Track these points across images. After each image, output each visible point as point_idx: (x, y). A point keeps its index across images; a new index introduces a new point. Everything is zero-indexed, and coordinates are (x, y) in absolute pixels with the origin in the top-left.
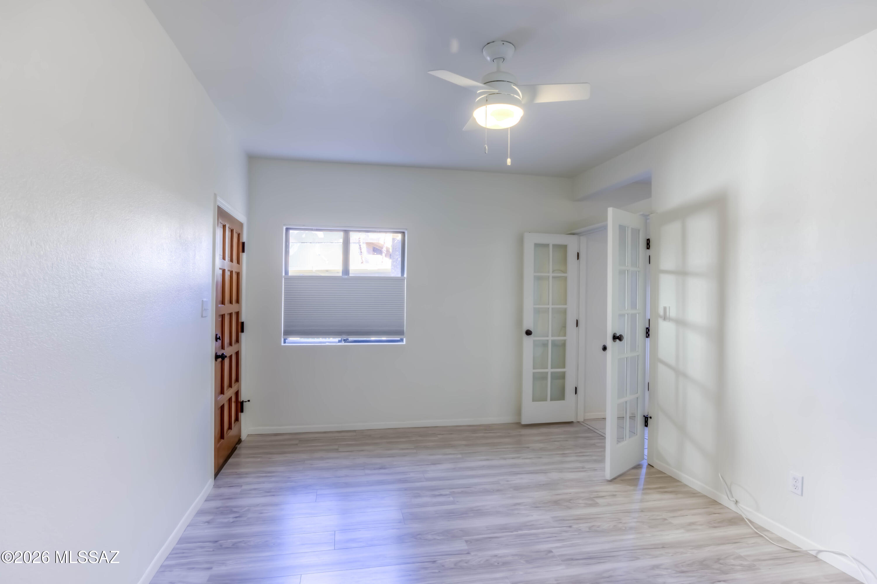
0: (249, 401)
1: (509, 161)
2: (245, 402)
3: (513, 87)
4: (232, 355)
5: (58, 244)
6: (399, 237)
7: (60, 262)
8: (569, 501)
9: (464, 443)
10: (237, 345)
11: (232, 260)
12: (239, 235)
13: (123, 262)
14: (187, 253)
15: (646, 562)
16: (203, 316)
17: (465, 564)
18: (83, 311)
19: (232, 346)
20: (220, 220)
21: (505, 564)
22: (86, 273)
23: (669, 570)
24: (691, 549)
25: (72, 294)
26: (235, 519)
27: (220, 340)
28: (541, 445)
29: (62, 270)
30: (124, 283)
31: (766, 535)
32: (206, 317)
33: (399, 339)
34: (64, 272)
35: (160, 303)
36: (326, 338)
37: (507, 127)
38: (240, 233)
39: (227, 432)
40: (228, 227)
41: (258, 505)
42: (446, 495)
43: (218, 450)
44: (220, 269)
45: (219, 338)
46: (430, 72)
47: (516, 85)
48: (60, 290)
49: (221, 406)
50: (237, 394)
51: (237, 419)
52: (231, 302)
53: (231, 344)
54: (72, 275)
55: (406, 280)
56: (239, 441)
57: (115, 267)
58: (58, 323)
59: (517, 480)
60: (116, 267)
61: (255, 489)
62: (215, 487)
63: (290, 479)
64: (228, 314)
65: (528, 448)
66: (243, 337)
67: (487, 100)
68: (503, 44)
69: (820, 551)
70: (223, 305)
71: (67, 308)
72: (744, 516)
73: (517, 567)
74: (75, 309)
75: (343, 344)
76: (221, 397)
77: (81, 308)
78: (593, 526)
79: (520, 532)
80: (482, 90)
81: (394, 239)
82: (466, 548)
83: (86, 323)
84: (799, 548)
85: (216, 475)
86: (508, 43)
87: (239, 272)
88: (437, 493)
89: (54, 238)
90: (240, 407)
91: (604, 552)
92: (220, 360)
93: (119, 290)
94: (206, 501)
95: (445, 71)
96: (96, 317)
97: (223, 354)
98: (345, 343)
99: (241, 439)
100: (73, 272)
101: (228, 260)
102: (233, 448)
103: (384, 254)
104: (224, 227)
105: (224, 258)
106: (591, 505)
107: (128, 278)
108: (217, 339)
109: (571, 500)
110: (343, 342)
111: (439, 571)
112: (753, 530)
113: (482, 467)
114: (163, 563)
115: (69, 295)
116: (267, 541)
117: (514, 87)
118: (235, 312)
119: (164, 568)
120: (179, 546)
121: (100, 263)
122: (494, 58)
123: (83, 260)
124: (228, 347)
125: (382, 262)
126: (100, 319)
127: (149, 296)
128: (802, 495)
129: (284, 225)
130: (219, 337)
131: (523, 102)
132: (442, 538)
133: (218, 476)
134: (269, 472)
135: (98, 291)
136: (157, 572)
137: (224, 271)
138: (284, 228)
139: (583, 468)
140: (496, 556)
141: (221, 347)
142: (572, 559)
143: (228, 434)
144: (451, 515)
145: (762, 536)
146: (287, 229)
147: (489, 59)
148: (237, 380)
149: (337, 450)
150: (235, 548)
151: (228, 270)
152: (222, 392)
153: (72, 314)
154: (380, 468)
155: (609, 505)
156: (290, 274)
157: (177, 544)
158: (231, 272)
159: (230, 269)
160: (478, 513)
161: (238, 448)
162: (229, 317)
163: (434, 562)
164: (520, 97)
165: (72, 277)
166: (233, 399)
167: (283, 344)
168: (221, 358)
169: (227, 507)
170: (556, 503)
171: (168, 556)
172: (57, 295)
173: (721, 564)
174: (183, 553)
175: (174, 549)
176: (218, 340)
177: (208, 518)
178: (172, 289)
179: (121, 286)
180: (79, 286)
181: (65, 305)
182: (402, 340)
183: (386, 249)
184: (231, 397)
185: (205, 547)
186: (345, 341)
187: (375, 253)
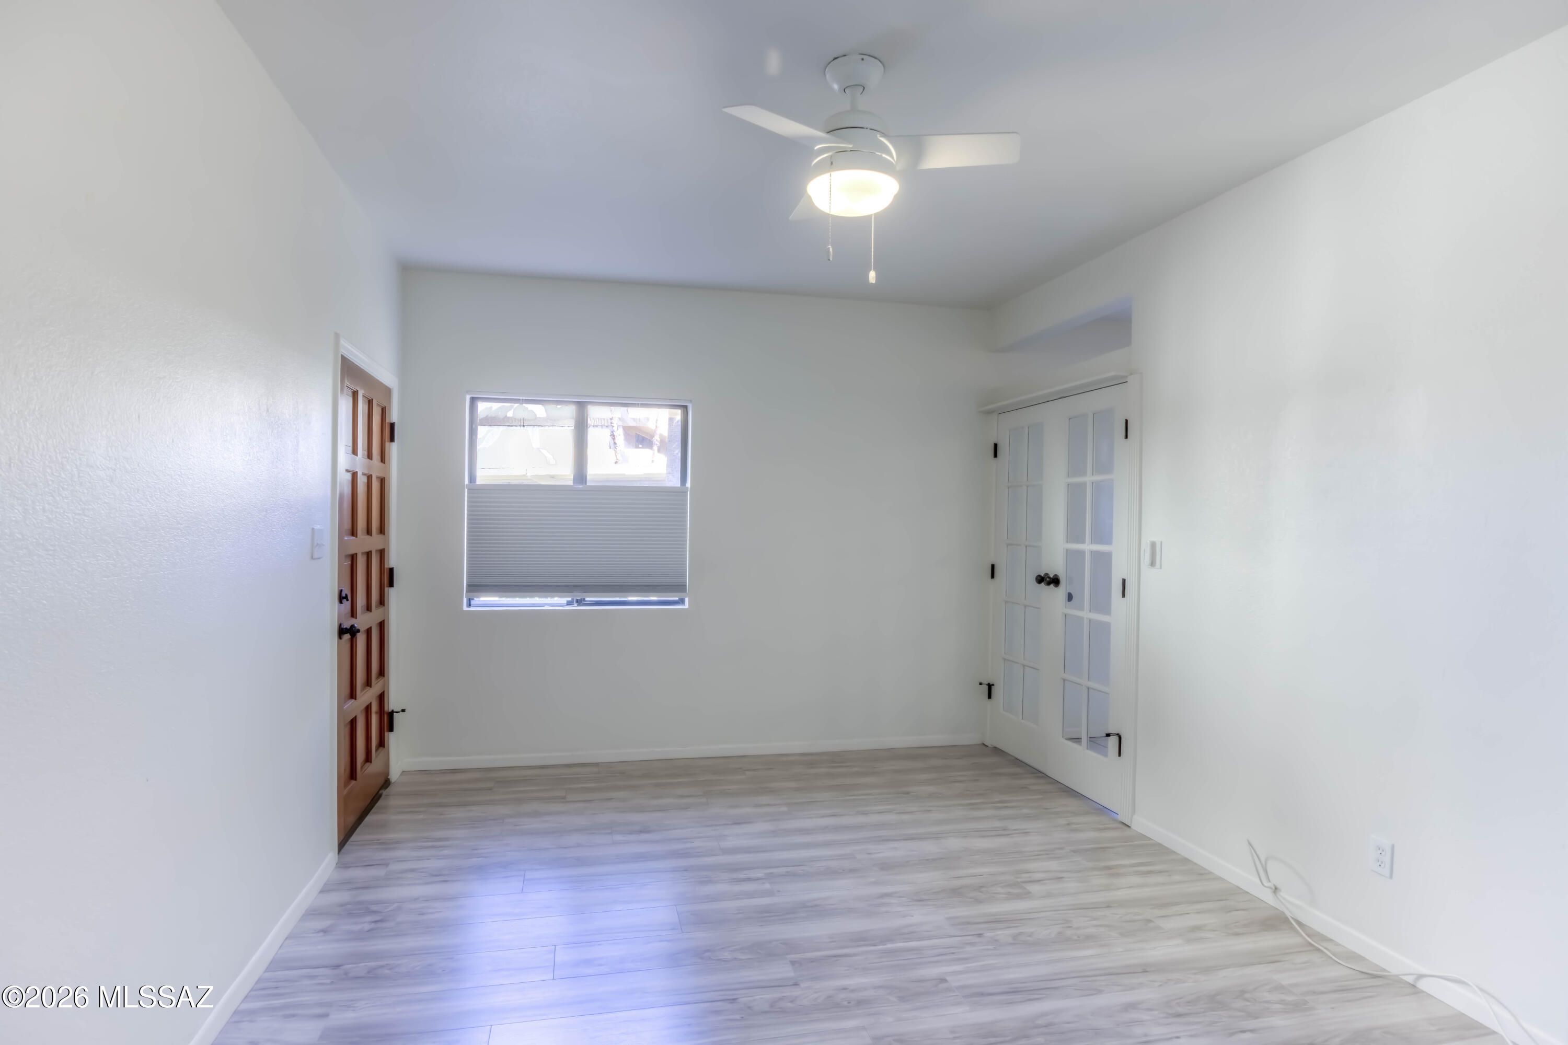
0: (403, 711)
1: (872, 276)
2: (397, 712)
3: (880, 138)
4: (371, 628)
5: (21, 421)
6: (678, 414)
7: (25, 454)
8: (979, 888)
9: (793, 784)
10: (381, 610)
11: (370, 456)
12: (383, 411)
13: (154, 457)
14: (281, 441)
15: (1111, 999)
16: (313, 557)
17: (790, 1005)
18: (74, 546)
19: (371, 611)
20: (347, 383)
21: (860, 1003)
22: (79, 477)
23: (1156, 1012)
24: (1195, 974)
25: (50, 516)
26: (373, 925)
27: (347, 600)
28: (931, 789)
29: (31, 471)
30: (156, 496)
31: (1326, 949)
32: (319, 558)
33: (677, 599)
34: (35, 474)
35: (229, 533)
36: (546, 597)
37: (870, 214)
38: (385, 407)
39: (362, 767)
40: (363, 396)
41: (416, 899)
42: (758, 879)
43: (344, 802)
44: (347, 471)
45: (346, 598)
46: (726, 110)
47: (884, 135)
48: (26, 507)
49: (350, 720)
50: (381, 698)
51: (382, 743)
52: (369, 532)
53: (368, 608)
54: (51, 478)
55: (689, 493)
56: (387, 783)
57: (138, 466)
58: (24, 569)
59: (886, 852)
60: (140, 465)
61: (412, 870)
62: (339, 868)
63: (476, 852)
64: (363, 553)
65: (908, 793)
66: (393, 594)
67: (832, 163)
68: (863, 59)
69: (1421, 977)
70: (354, 538)
71: (41, 542)
72: (1288, 914)
73: (883, 1008)
74: (57, 543)
75: (575, 607)
76: (350, 703)
77: (69, 541)
78: (1020, 934)
79: (889, 946)
80: (824, 144)
81: (671, 420)
82: (792, 974)
83: (79, 569)
84: (1384, 970)
85: (342, 845)
86: (870, 57)
87: (384, 478)
88: (741, 875)
89: (13, 409)
90: (388, 721)
91: (1038, 981)
92: (347, 637)
93: (148, 509)
94: (322, 892)
95: (753, 107)
96: (100, 558)
97: (352, 626)
98: (578, 605)
99: (389, 779)
100: (52, 474)
101: (363, 455)
102: (374, 796)
103: (655, 448)
104: (355, 394)
105: (355, 452)
106: (1019, 897)
107: (164, 486)
108: (341, 598)
109: (982, 887)
110: (576, 605)
111: (742, 1017)
112: (1304, 938)
113: (825, 829)
114: (239, 1006)
115: (45, 517)
116: (430, 965)
117: (882, 139)
118: (376, 551)
119: (239, 1016)
120: (268, 975)
121: (108, 458)
122: (846, 86)
123: (72, 452)
124: (363, 613)
125: (653, 461)
126: (108, 561)
127: (206, 520)
128: (1391, 877)
129: (468, 392)
130: (346, 595)
131: (898, 169)
132: (749, 956)
133: (346, 847)
134: (439, 840)
135: (103, 510)
136: (227, 1023)
137: (354, 475)
138: (468, 397)
139: (1004, 830)
140: (845, 989)
141: (350, 614)
142: (982, 994)
143: (365, 771)
144: (766, 915)
145: (1318, 950)
146: (473, 400)
147: (836, 87)
148: (382, 673)
149: (563, 799)
150: (373, 977)
151: (364, 474)
152: (353, 695)
153: (50, 552)
154: (641, 832)
155: (1049, 895)
156: (479, 481)
157: (266, 971)
158: (369, 478)
159: (366, 472)
160: (816, 910)
161: (383, 797)
162: (365, 558)
163: (734, 1000)
164: (892, 157)
165: (50, 483)
166: (375, 708)
167: (465, 608)
168: (349, 634)
169: (360, 903)
170: (956, 892)
171: (248, 994)
172: (20, 518)
173: (1247, 1000)
174: (277, 988)
175: (259, 981)
176: (344, 601)
177: (326, 923)
178: (251, 507)
179: (150, 500)
180: (65, 500)
181: (37, 537)
182: (682, 601)
183: (660, 438)
184: (371, 703)
185: (317, 976)
186: (580, 602)
187: (640, 446)
